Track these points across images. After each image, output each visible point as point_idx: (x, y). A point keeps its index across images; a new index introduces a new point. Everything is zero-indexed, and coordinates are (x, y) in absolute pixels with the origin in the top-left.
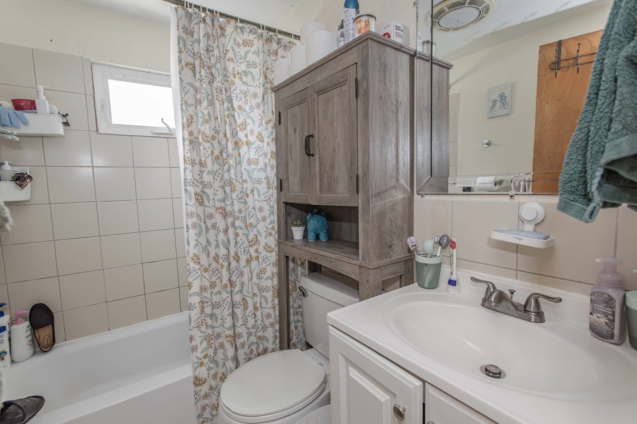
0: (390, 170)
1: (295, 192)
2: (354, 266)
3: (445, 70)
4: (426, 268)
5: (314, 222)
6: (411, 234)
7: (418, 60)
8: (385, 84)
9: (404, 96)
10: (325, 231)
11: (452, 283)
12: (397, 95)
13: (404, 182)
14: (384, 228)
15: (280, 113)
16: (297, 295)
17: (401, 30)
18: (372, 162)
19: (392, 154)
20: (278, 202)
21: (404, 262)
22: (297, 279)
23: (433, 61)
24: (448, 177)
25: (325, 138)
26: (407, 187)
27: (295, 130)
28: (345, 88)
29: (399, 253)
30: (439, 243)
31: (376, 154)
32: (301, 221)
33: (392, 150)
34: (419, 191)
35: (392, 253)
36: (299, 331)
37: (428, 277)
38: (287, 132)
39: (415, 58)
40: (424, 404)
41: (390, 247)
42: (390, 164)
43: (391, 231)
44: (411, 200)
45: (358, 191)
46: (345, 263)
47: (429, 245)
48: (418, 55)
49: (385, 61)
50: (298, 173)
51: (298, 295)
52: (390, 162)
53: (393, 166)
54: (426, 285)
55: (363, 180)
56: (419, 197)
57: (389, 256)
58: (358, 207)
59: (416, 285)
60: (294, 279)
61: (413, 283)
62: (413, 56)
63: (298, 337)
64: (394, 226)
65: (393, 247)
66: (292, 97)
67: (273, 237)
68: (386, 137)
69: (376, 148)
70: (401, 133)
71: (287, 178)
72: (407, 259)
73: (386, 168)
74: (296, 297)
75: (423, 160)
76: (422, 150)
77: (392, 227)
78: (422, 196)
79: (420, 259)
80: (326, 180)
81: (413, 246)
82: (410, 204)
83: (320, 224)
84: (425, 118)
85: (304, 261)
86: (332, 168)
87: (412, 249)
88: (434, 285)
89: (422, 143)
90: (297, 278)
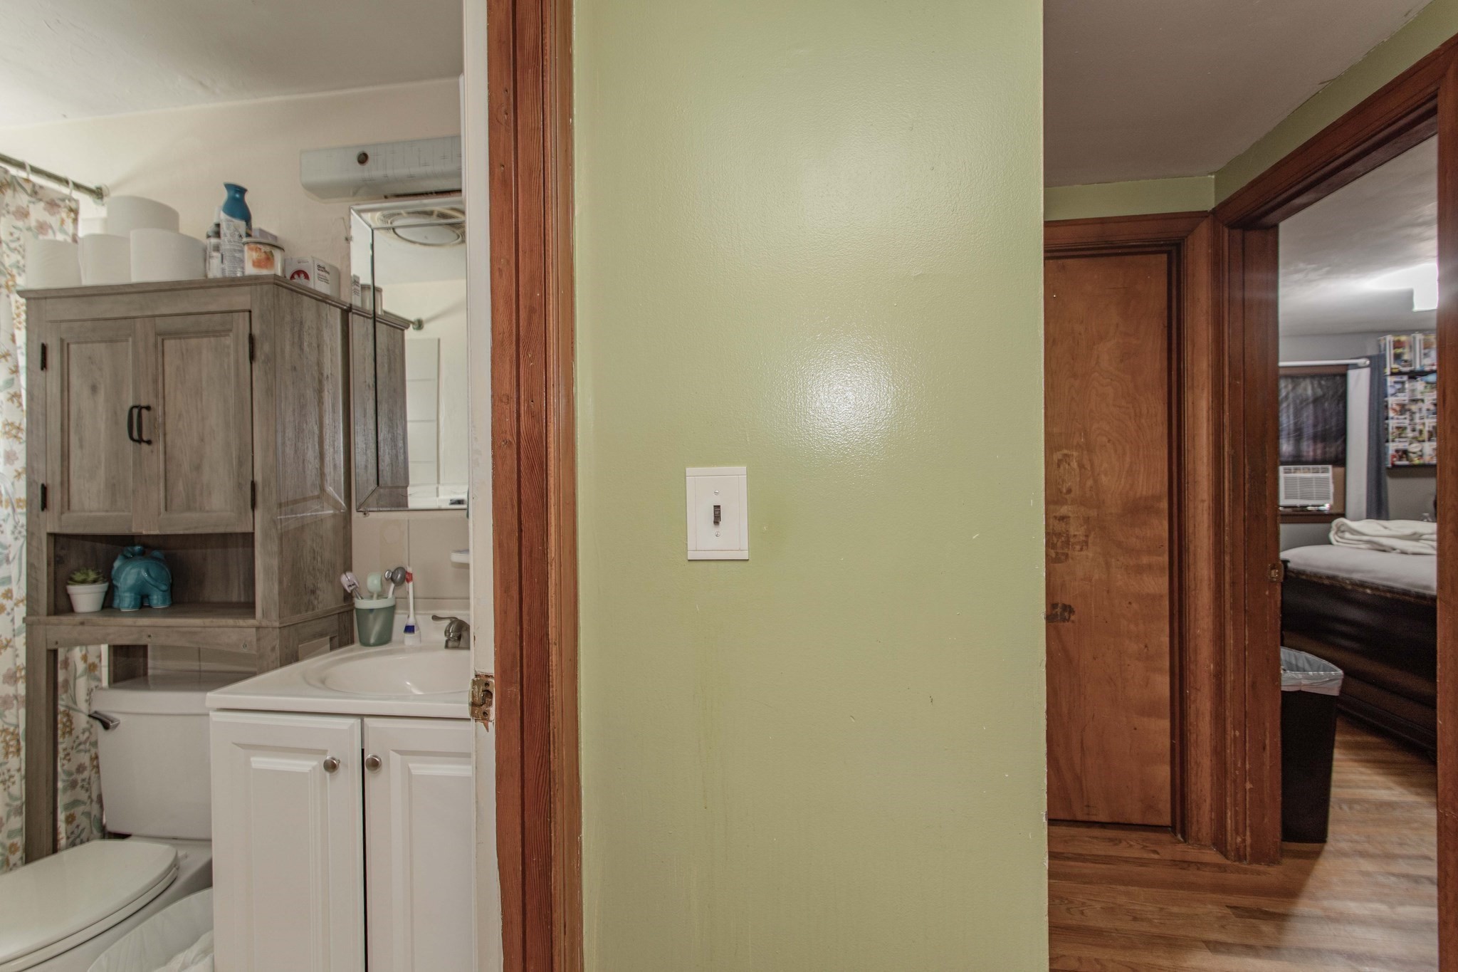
0: (311, 476)
1: (91, 511)
2: (245, 630)
3: (399, 331)
4: (371, 616)
5: (134, 571)
6: (348, 567)
7: (356, 317)
8: (301, 349)
9: (333, 366)
10: (164, 588)
11: (410, 629)
12: (319, 365)
13: (334, 490)
14: (302, 563)
15: (44, 349)
16: (74, 742)
17: (326, 271)
18: (281, 463)
19: (314, 452)
20: (30, 536)
21: (337, 616)
22: (74, 706)
23: (377, 319)
24: (407, 487)
25: (180, 416)
26: (340, 501)
27: (94, 389)
28: (228, 341)
29: (327, 600)
30: (392, 579)
31: (287, 450)
32: (98, 573)
33: (315, 445)
34: (360, 507)
35: (316, 602)
36: (78, 826)
37: (376, 629)
38: (65, 387)
39: (350, 314)
40: (363, 750)
41: (313, 592)
42: (310, 466)
43: (314, 569)
44: (347, 519)
45: (254, 506)
46: (226, 629)
47: (373, 582)
48: (353, 311)
49: (302, 317)
50: (102, 472)
51: (77, 743)
52: (311, 463)
53: (317, 469)
54: (372, 641)
55: (263, 490)
56: (361, 515)
57: (311, 607)
58: (253, 534)
59: (357, 645)
60: (67, 706)
61: (352, 642)
62: (347, 311)
63: (75, 839)
64: (319, 559)
65: (318, 592)
66: (89, 324)
67: (9, 614)
68: (304, 427)
69: (288, 443)
70: (327, 420)
71: (66, 483)
72: (342, 610)
73: (304, 472)
74: (72, 748)
75: (367, 461)
76: (364, 446)
77: (316, 562)
78: (365, 514)
79: (361, 604)
80: (181, 488)
81: (350, 586)
82: (345, 527)
83: (153, 575)
84: (368, 399)
85: (97, 661)
86: (198, 468)
87: (349, 590)
88: (385, 638)
89: (364, 435)
90: (75, 703)
